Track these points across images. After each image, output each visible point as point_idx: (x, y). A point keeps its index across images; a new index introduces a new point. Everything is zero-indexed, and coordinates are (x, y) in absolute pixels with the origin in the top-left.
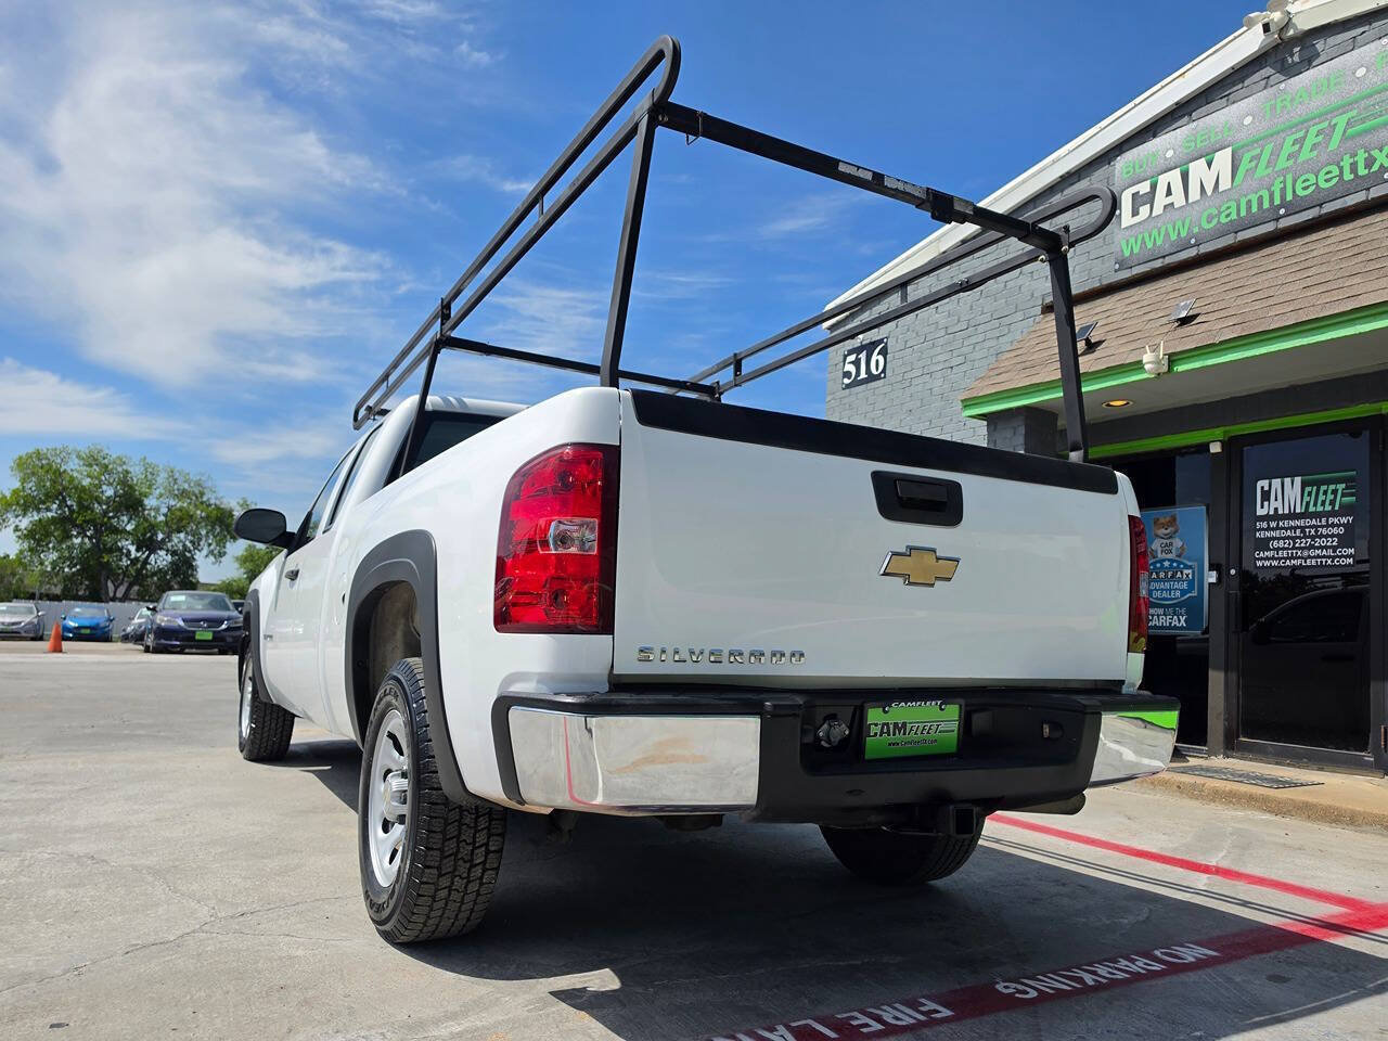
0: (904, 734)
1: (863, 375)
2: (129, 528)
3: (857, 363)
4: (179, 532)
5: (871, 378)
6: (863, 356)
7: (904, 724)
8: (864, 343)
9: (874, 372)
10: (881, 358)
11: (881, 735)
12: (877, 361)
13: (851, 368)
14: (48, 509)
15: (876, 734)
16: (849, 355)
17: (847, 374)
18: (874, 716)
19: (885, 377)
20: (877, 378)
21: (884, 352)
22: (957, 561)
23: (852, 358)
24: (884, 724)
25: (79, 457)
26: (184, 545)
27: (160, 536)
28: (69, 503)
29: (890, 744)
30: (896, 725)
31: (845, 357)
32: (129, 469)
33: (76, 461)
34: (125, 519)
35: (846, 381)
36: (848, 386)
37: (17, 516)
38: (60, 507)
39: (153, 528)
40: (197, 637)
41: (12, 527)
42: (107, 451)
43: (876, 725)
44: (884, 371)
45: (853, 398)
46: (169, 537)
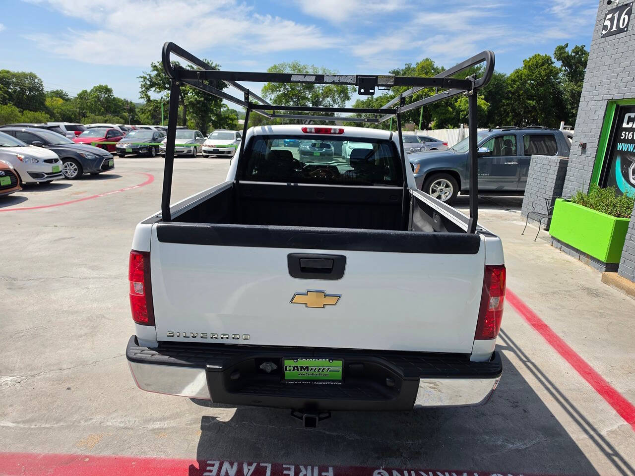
0: (308, 371)
1: (614, 29)
2: (309, 96)
3: (612, 20)
4: (328, 97)
5: (620, 31)
6: (616, 15)
7: (307, 368)
8: (619, 6)
9: (621, 27)
10: (627, 17)
11: (293, 370)
12: (624, 18)
13: (608, 23)
14: (280, 91)
15: (290, 370)
16: (608, 14)
17: (605, 27)
18: (288, 363)
19: (627, 31)
20: (622, 31)
21: (629, 13)
22: (339, 296)
23: (609, 16)
24: (294, 367)
25: (289, 67)
26: (330, 103)
27: (321, 99)
28: (287, 87)
29: (299, 374)
30: (302, 367)
31: (606, 15)
32: (308, 71)
33: (289, 69)
34: (307, 92)
35: (604, 32)
36: (604, 36)
37: (270, 94)
38: (284, 89)
39: (317, 96)
40: (315, 154)
41: (269, 98)
42: (299, 63)
43: (290, 366)
44: (627, 26)
45: (606, 44)
46: (323, 99)
